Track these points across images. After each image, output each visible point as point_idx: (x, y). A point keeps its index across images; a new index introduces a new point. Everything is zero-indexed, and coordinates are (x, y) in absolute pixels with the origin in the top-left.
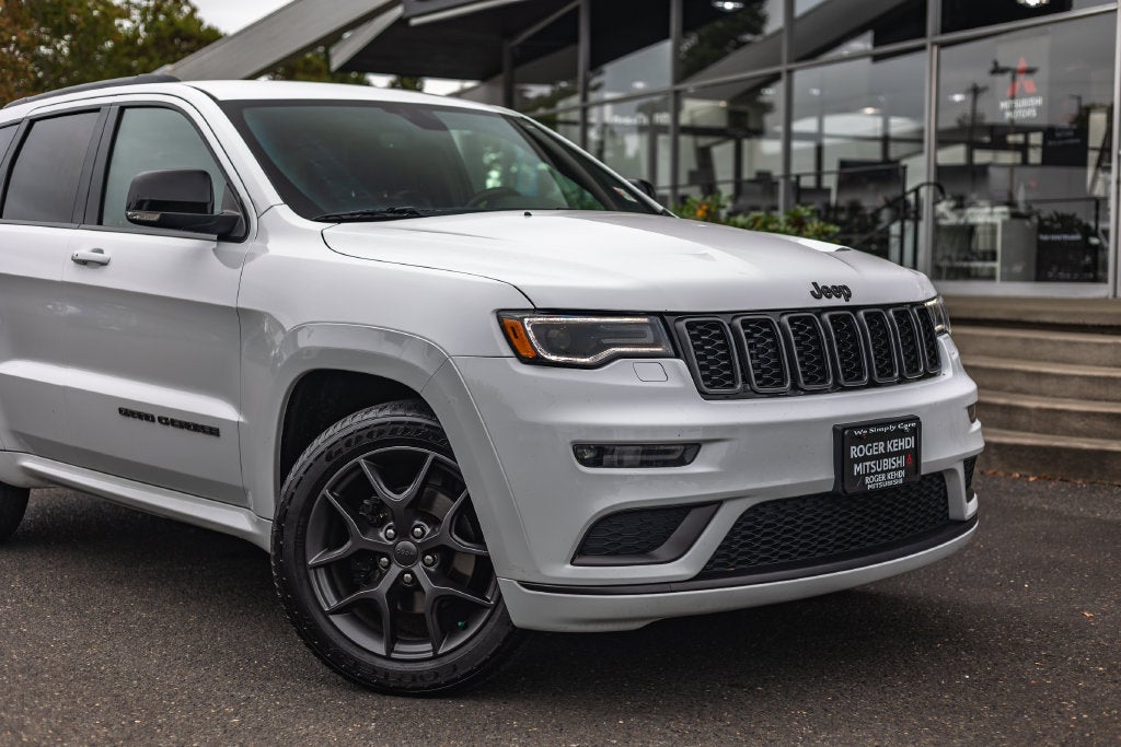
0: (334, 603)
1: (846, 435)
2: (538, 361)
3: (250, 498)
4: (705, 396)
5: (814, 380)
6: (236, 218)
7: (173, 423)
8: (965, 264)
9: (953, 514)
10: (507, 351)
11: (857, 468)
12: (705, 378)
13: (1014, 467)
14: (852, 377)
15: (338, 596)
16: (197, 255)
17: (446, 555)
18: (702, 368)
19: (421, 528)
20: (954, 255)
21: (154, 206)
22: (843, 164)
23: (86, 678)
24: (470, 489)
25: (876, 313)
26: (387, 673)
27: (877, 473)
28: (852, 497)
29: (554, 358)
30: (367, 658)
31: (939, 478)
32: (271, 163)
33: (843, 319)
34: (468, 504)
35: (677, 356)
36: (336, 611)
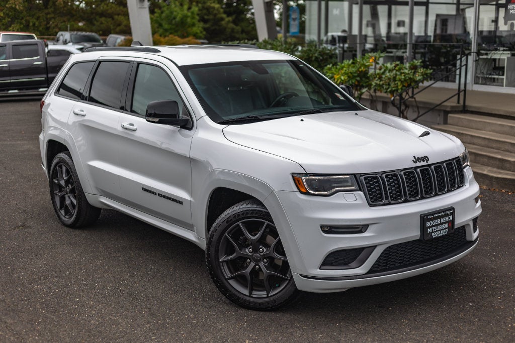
0: (229, 275)
1: (425, 218)
2: (307, 193)
3: (195, 228)
4: (370, 205)
5: (414, 195)
6: (188, 120)
7: (164, 197)
8: (490, 76)
10: (295, 189)
11: (429, 230)
12: (371, 198)
13: (503, 188)
14: (429, 192)
15: (231, 272)
16: (174, 132)
17: (271, 259)
18: (370, 195)
19: (263, 250)
20: (485, 72)
21: (155, 115)
23: (137, 299)
24: (280, 236)
25: (438, 166)
26: (250, 302)
27: (437, 231)
29: (313, 192)
30: (242, 296)
31: (463, 228)
32: (200, 95)
33: (425, 170)
34: (279, 241)
35: (360, 190)
36: (230, 278)
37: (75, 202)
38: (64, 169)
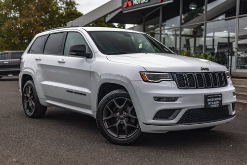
0: (108, 127)
1: (207, 97)
2: (147, 81)
3: (92, 108)
4: (179, 88)
5: (201, 86)
6: (90, 54)
7: (79, 93)
8: (244, 66)
9: (230, 114)
10: (141, 79)
11: (209, 103)
12: (179, 85)
14: (208, 86)
15: (109, 126)
16: (83, 61)
17: (129, 118)
18: (179, 83)
19: (124, 113)
20: (242, 64)
21: (75, 51)
22: (219, 43)
24: (135, 106)
25: (214, 74)
26: (118, 141)
27: (213, 104)
28: (208, 109)
29: (150, 81)
30: (114, 138)
31: (227, 106)
32: (97, 43)
33: (207, 74)
34: (134, 108)
35: (174, 81)
36: (108, 129)
37: (34, 104)
38: (30, 88)
